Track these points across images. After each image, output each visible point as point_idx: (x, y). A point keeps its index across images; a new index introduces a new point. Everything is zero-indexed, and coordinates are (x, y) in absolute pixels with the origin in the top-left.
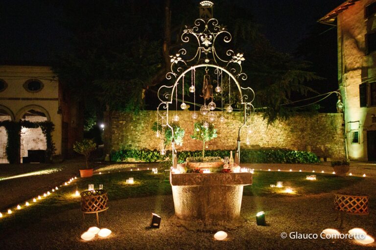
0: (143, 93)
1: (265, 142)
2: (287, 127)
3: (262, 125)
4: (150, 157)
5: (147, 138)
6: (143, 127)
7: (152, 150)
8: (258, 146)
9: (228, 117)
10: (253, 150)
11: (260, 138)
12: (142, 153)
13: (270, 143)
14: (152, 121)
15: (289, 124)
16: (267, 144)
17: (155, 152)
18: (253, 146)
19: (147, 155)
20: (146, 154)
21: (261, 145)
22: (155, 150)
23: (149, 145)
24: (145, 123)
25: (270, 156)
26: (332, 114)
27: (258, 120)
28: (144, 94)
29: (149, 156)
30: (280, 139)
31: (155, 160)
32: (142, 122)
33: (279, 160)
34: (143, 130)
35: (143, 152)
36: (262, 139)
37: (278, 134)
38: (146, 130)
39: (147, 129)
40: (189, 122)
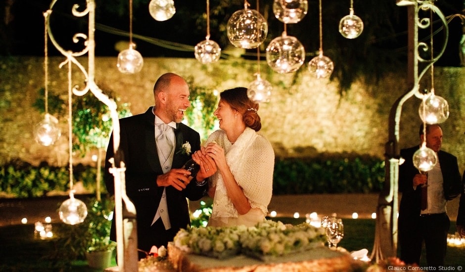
0: (8, 9)
1: (329, 139)
2: (372, 101)
3: (321, 96)
4: (30, 183)
5: (21, 131)
6: (8, 102)
7: (36, 163)
8: (312, 148)
9: (236, 75)
10: (299, 158)
11: (316, 129)
12: (7, 173)
13: (339, 141)
14: (35, 86)
15: (374, 95)
16: (333, 145)
17: (42, 170)
18: (299, 149)
19: (23, 177)
20: (18, 174)
21: (320, 147)
22: (44, 164)
23: (28, 151)
24: (13, 90)
25: (343, 176)
26: (452, 70)
27: (311, 84)
28: (11, 11)
29: (29, 181)
30: (359, 130)
31: (45, 192)
32: (8, 87)
33: (360, 184)
34: (10, 110)
35: (11, 170)
36: (321, 132)
37: (353, 118)
38: (19, 110)
39: (19, 105)
40: (134, 89)
